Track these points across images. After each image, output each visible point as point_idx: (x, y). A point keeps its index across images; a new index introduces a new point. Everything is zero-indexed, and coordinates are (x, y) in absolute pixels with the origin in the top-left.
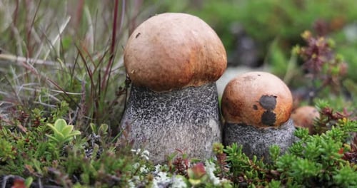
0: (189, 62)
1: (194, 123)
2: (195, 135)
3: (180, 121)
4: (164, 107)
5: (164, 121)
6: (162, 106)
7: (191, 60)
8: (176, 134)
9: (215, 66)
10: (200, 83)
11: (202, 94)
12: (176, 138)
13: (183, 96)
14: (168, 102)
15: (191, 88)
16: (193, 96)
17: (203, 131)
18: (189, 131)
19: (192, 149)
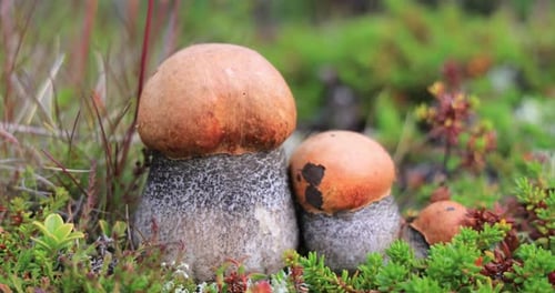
0: (212, 115)
1: (226, 210)
2: (228, 229)
3: (203, 205)
4: (181, 182)
5: (180, 203)
6: (178, 180)
7: (216, 113)
8: (196, 224)
9: (263, 125)
10: (240, 151)
11: (243, 168)
12: (195, 231)
13: (209, 168)
14: (187, 175)
15: (223, 156)
16: (226, 169)
17: (243, 224)
18: (218, 221)
19: (222, 250)
